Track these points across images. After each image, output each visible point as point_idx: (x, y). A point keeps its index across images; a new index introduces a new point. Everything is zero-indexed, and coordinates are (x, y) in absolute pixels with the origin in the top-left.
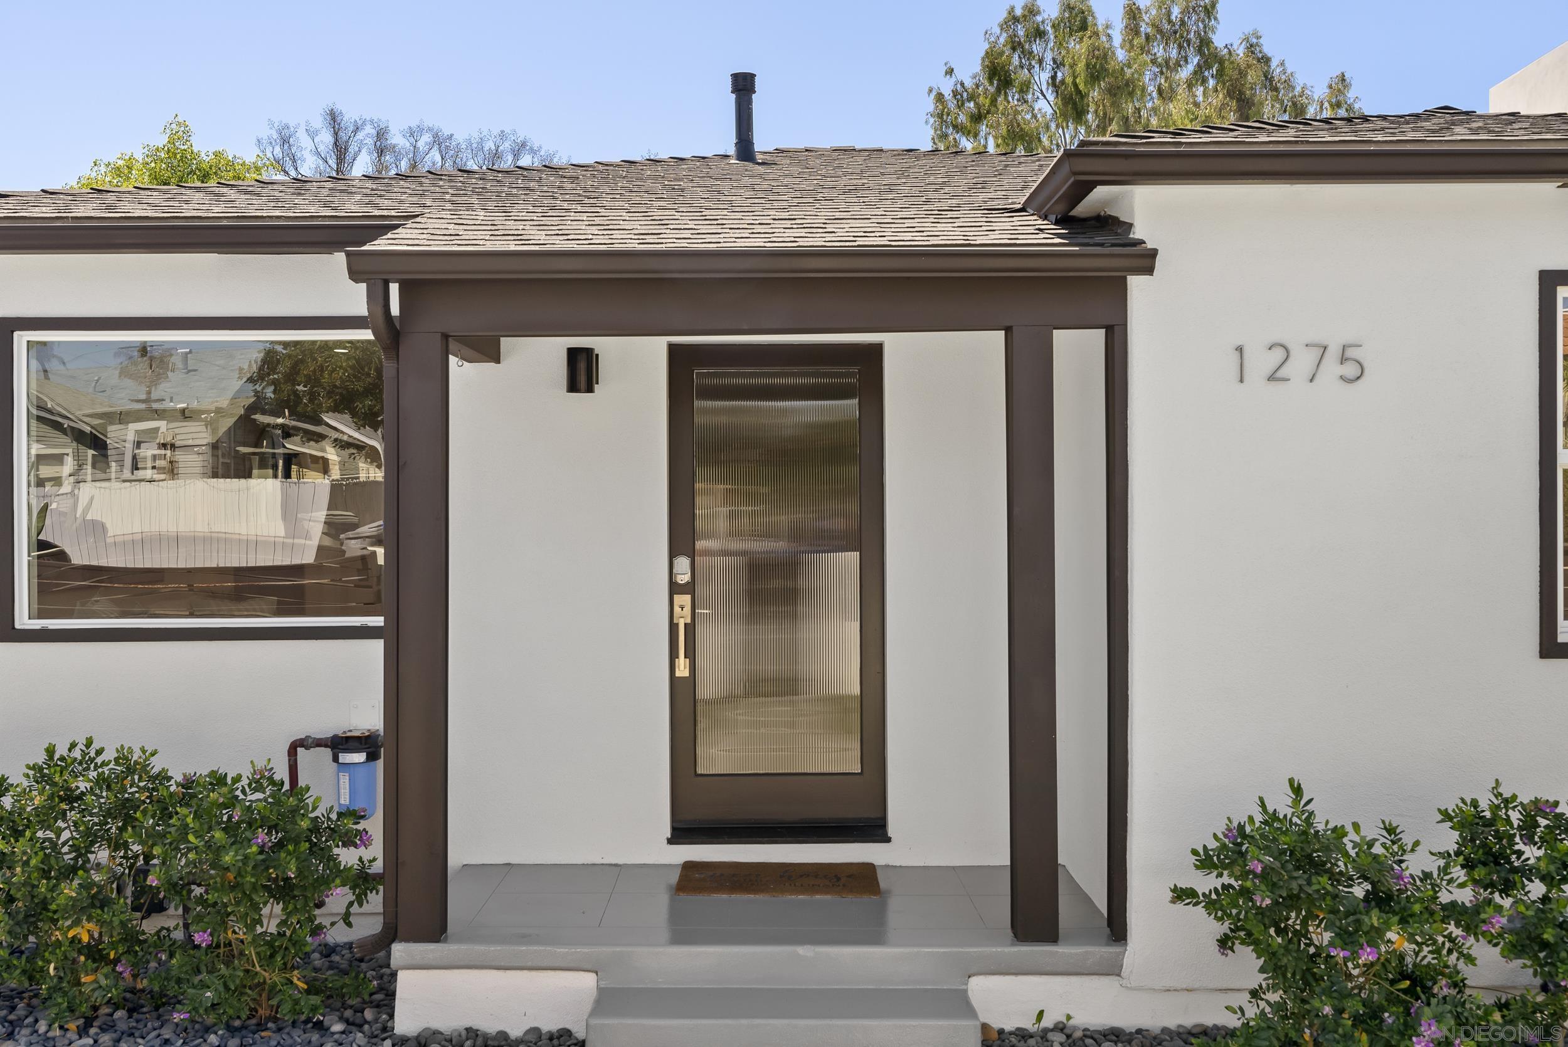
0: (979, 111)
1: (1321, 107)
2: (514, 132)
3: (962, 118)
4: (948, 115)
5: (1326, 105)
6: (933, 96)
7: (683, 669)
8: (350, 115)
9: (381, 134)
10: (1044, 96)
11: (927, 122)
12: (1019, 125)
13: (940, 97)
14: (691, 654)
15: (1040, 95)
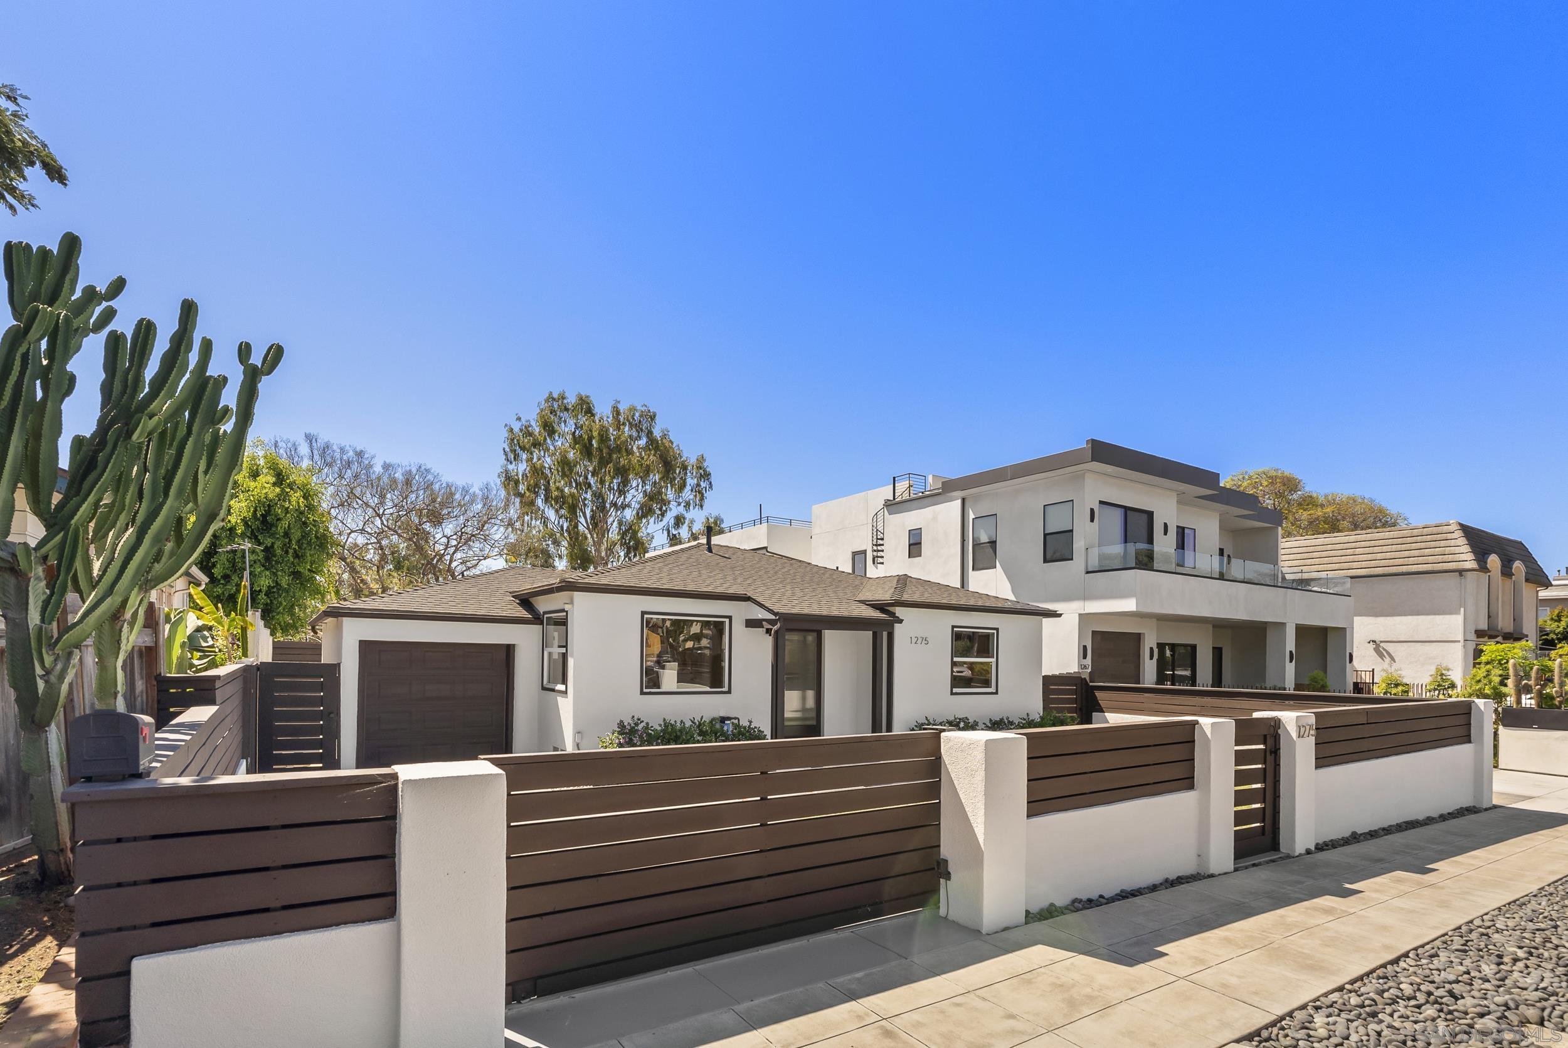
0: (535, 441)
1: (693, 468)
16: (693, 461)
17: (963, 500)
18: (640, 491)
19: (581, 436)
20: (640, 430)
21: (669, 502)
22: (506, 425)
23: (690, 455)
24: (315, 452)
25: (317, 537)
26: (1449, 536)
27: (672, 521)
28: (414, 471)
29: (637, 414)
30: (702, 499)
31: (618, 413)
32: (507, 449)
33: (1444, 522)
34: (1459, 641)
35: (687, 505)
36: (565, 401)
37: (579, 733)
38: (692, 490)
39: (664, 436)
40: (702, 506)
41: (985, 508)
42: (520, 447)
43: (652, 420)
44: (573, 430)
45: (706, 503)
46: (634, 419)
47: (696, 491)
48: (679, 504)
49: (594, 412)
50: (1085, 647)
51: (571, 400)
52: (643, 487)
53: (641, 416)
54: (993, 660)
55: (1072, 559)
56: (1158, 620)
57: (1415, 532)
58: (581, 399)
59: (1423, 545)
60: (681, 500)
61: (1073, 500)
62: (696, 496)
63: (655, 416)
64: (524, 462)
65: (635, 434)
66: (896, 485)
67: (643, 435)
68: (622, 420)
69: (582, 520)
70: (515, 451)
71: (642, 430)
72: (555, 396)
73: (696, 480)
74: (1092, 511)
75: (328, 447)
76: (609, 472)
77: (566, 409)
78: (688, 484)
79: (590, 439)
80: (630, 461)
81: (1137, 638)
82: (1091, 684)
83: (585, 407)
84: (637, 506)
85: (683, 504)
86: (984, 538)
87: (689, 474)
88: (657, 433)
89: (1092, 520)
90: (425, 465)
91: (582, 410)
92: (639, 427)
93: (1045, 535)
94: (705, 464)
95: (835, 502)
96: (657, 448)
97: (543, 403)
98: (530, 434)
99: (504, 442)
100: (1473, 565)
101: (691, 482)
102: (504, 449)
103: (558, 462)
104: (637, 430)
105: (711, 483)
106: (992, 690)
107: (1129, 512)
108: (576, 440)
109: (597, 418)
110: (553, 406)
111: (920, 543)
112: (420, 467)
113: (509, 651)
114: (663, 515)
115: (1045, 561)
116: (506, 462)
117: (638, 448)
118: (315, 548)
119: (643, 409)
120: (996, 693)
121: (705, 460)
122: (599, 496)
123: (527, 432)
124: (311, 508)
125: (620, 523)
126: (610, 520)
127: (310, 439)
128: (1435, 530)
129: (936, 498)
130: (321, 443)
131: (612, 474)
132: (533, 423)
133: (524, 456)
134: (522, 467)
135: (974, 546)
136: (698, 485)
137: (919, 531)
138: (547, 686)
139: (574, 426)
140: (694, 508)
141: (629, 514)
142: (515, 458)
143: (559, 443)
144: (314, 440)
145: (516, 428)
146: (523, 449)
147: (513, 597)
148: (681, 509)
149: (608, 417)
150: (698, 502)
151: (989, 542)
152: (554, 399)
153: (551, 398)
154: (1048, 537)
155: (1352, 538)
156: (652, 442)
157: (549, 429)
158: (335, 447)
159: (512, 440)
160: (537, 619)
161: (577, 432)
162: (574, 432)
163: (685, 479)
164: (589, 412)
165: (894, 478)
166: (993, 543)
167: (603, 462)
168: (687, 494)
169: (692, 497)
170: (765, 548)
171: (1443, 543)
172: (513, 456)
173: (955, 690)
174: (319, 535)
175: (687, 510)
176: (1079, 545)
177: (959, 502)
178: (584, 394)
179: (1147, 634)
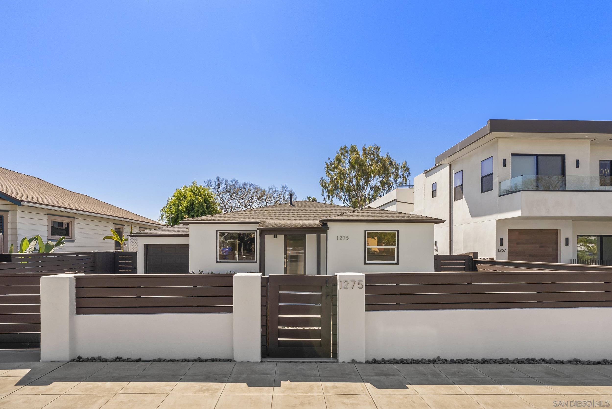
0: (335, 167)
1: (401, 167)
2: (250, 182)
3: (332, 168)
4: (329, 167)
5: (402, 167)
6: (326, 163)
7: (285, 266)
8: (221, 178)
9: (226, 181)
10: (348, 164)
11: (324, 169)
12: (342, 171)
13: (327, 164)
14: (286, 265)
15: (347, 164)
16: (401, 164)
17: (450, 165)
19: (351, 162)
20: (374, 155)
21: (392, 183)
31: (365, 150)
36: (347, 149)
39: (386, 156)
41: (458, 168)
46: (371, 151)
47: (403, 178)
49: (357, 151)
50: (502, 239)
51: (349, 148)
53: (374, 149)
54: (396, 247)
55: (492, 190)
56: (573, 221)
58: (353, 147)
61: (493, 156)
63: (380, 149)
65: (372, 157)
67: (375, 157)
68: (367, 152)
72: (343, 148)
73: (403, 172)
74: (504, 160)
77: (347, 152)
81: (556, 232)
83: (354, 150)
86: (458, 184)
87: (399, 171)
88: (382, 155)
89: (504, 165)
93: (482, 178)
94: (407, 165)
97: (338, 151)
101: (400, 174)
103: (339, 174)
105: (409, 173)
106: (396, 262)
107: (539, 157)
110: (342, 152)
111: (436, 190)
115: (482, 192)
119: (375, 146)
120: (398, 264)
121: (406, 163)
123: (332, 163)
129: (441, 166)
132: (334, 160)
135: (454, 189)
136: (404, 175)
137: (436, 184)
146: (331, 170)
149: (361, 152)
152: (342, 149)
154: (484, 179)
166: (461, 186)
168: (399, 179)
169: (401, 180)
170: (396, 200)
173: (367, 262)
176: (496, 180)
177: (448, 167)
178: (353, 145)
179: (561, 230)
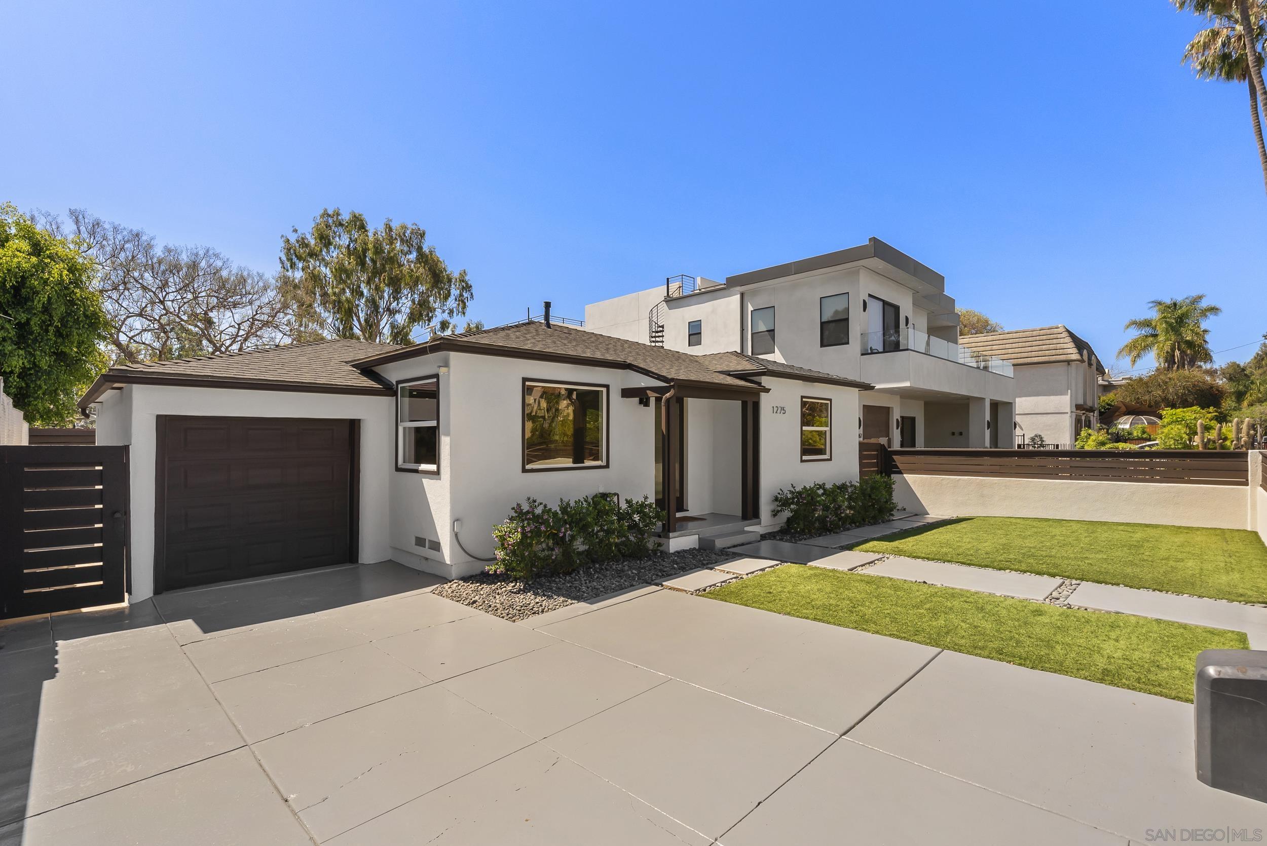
1: (457, 280)
6: (283, 239)
13: (287, 242)
16: (456, 275)
17: (742, 295)
18: (409, 299)
19: (355, 249)
20: (410, 245)
21: (435, 310)
22: (282, 236)
23: (453, 269)
24: (83, 229)
25: (86, 316)
26: (1059, 336)
27: (439, 326)
28: (201, 253)
29: (408, 232)
30: (464, 307)
31: (391, 230)
32: (284, 258)
33: (1055, 325)
34: (1067, 413)
35: (451, 312)
36: (340, 218)
37: (457, 520)
38: (456, 300)
39: (431, 252)
40: (464, 313)
41: (762, 301)
42: (296, 256)
43: (422, 237)
44: (347, 243)
45: (468, 310)
46: (405, 236)
47: (459, 301)
48: (444, 312)
49: (367, 229)
51: (346, 217)
52: (412, 295)
53: (412, 233)
54: (828, 429)
55: (848, 343)
56: (901, 397)
57: (1035, 333)
58: (355, 216)
59: (1041, 343)
60: (445, 308)
61: (848, 293)
62: (459, 305)
63: (424, 234)
64: (300, 271)
65: (406, 249)
66: (670, 285)
67: (413, 249)
68: (394, 236)
69: (356, 323)
70: (292, 259)
71: (412, 245)
72: (330, 212)
73: (458, 291)
74: (864, 301)
75: (98, 224)
76: (384, 280)
77: (341, 225)
78: (452, 294)
79: (365, 251)
80: (401, 271)
82: (889, 449)
83: (359, 223)
84: (408, 311)
85: (447, 312)
86: (762, 327)
87: (453, 286)
88: (426, 249)
89: (865, 311)
90: (214, 249)
91: (355, 226)
92: (410, 243)
93: (822, 324)
94: (467, 278)
95: (607, 302)
96: (426, 262)
97: (319, 218)
98: (307, 245)
99: (281, 251)
100: (1076, 356)
101: (455, 292)
102: (280, 258)
104: (408, 245)
105: (472, 294)
106: (828, 456)
107: (886, 306)
108: (350, 253)
109: (370, 234)
110: (328, 222)
111: (700, 333)
112: (208, 251)
113: (353, 427)
114: (429, 320)
115: (822, 345)
116: (283, 269)
117: (408, 261)
118: (83, 327)
119: (414, 227)
121: (466, 275)
122: (373, 304)
123: (303, 243)
124: (77, 283)
125: (393, 326)
126: (382, 324)
127: (76, 217)
128: (1049, 332)
129: (715, 294)
130: (89, 220)
131: (386, 282)
132: (308, 236)
133: (300, 265)
134: (298, 275)
135: (752, 334)
136: (461, 295)
137: (699, 323)
138: (403, 467)
139: (348, 240)
140: (457, 315)
141: (401, 319)
142: (291, 267)
143: (335, 255)
144: (81, 217)
145: (293, 238)
146: (300, 258)
147: (353, 366)
148: (446, 316)
149: (382, 232)
150: (460, 310)
151: (767, 331)
152: (329, 215)
153: (326, 214)
154: (824, 325)
155: (990, 338)
156: (423, 258)
157: (325, 240)
158: (106, 226)
159: (289, 250)
160: (389, 390)
161: (352, 245)
162: (349, 246)
163: (450, 290)
164: (362, 227)
165: (668, 279)
166: (771, 332)
167: (376, 272)
168: (451, 303)
169: (455, 305)
171: (1055, 341)
172: (289, 265)
173: (805, 458)
174: (88, 313)
175: (450, 317)
176: (854, 330)
177: (738, 297)
178: (357, 212)
179: (894, 408)
